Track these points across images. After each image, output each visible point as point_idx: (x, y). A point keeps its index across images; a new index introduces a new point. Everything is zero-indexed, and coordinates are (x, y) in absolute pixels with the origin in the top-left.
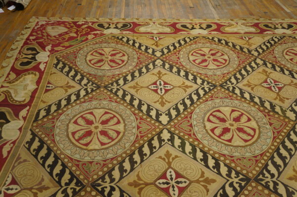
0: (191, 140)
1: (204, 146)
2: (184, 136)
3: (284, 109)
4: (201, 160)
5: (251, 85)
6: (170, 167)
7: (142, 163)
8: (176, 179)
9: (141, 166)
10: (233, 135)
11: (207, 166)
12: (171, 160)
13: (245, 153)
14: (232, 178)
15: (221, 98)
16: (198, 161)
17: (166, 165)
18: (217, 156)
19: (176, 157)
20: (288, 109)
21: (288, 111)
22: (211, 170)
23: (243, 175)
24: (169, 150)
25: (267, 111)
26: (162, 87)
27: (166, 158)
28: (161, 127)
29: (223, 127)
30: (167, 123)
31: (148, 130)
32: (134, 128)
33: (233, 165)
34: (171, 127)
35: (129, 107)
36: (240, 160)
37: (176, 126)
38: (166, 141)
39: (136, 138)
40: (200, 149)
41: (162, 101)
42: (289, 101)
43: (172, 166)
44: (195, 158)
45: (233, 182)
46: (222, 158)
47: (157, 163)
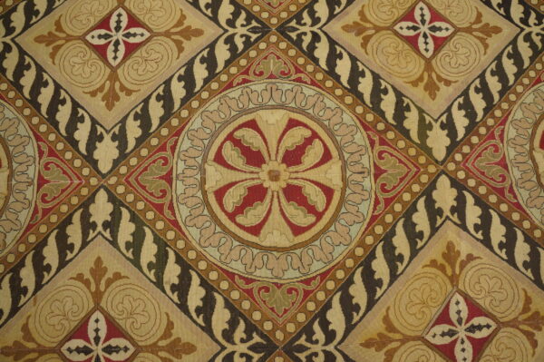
0: (160, 225)
1: (189, 247)
2: (144, 212)
3: (428, 119)
4: (174, 288)
5: (366, 29)
6: (97, 307)
7: (39, 293)
8: (107, 339)
9: (35, 301)
10: (269, 211)
11: (183, 306)
12: (102, 288)
13: (284, 271)
14: (234, 343)
15: (271, 77)
16: (164, 291)
17: (91, 300)
18: (213, 276)
19: (118, 276)
20: (436, 121)
21: (436, 126)
22: (191, 318)
23: (262, 335)
24: (102, 256)
25: (381, 126)
26: (120, 36)
27: (92, 280)
28: (94, 181)
29: (250, 183)
30: (109, 167)
31: (63, 191)
32: (30, 184)
33: (246, 305)
34: (118, 183)
35: (27, 112)
36: (267, 290)
37: (132, 180)
38: (100, 228)
39: (32, 218)
40: (176, 254)
41: (112, 89)
42: (451, 89)
43: (103, 304)
44: (159, 283)
45: (233, 353)
46: (224, 285)
47: (69, 293)
